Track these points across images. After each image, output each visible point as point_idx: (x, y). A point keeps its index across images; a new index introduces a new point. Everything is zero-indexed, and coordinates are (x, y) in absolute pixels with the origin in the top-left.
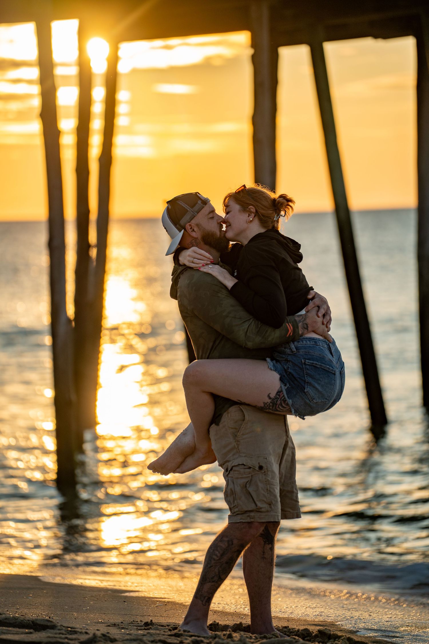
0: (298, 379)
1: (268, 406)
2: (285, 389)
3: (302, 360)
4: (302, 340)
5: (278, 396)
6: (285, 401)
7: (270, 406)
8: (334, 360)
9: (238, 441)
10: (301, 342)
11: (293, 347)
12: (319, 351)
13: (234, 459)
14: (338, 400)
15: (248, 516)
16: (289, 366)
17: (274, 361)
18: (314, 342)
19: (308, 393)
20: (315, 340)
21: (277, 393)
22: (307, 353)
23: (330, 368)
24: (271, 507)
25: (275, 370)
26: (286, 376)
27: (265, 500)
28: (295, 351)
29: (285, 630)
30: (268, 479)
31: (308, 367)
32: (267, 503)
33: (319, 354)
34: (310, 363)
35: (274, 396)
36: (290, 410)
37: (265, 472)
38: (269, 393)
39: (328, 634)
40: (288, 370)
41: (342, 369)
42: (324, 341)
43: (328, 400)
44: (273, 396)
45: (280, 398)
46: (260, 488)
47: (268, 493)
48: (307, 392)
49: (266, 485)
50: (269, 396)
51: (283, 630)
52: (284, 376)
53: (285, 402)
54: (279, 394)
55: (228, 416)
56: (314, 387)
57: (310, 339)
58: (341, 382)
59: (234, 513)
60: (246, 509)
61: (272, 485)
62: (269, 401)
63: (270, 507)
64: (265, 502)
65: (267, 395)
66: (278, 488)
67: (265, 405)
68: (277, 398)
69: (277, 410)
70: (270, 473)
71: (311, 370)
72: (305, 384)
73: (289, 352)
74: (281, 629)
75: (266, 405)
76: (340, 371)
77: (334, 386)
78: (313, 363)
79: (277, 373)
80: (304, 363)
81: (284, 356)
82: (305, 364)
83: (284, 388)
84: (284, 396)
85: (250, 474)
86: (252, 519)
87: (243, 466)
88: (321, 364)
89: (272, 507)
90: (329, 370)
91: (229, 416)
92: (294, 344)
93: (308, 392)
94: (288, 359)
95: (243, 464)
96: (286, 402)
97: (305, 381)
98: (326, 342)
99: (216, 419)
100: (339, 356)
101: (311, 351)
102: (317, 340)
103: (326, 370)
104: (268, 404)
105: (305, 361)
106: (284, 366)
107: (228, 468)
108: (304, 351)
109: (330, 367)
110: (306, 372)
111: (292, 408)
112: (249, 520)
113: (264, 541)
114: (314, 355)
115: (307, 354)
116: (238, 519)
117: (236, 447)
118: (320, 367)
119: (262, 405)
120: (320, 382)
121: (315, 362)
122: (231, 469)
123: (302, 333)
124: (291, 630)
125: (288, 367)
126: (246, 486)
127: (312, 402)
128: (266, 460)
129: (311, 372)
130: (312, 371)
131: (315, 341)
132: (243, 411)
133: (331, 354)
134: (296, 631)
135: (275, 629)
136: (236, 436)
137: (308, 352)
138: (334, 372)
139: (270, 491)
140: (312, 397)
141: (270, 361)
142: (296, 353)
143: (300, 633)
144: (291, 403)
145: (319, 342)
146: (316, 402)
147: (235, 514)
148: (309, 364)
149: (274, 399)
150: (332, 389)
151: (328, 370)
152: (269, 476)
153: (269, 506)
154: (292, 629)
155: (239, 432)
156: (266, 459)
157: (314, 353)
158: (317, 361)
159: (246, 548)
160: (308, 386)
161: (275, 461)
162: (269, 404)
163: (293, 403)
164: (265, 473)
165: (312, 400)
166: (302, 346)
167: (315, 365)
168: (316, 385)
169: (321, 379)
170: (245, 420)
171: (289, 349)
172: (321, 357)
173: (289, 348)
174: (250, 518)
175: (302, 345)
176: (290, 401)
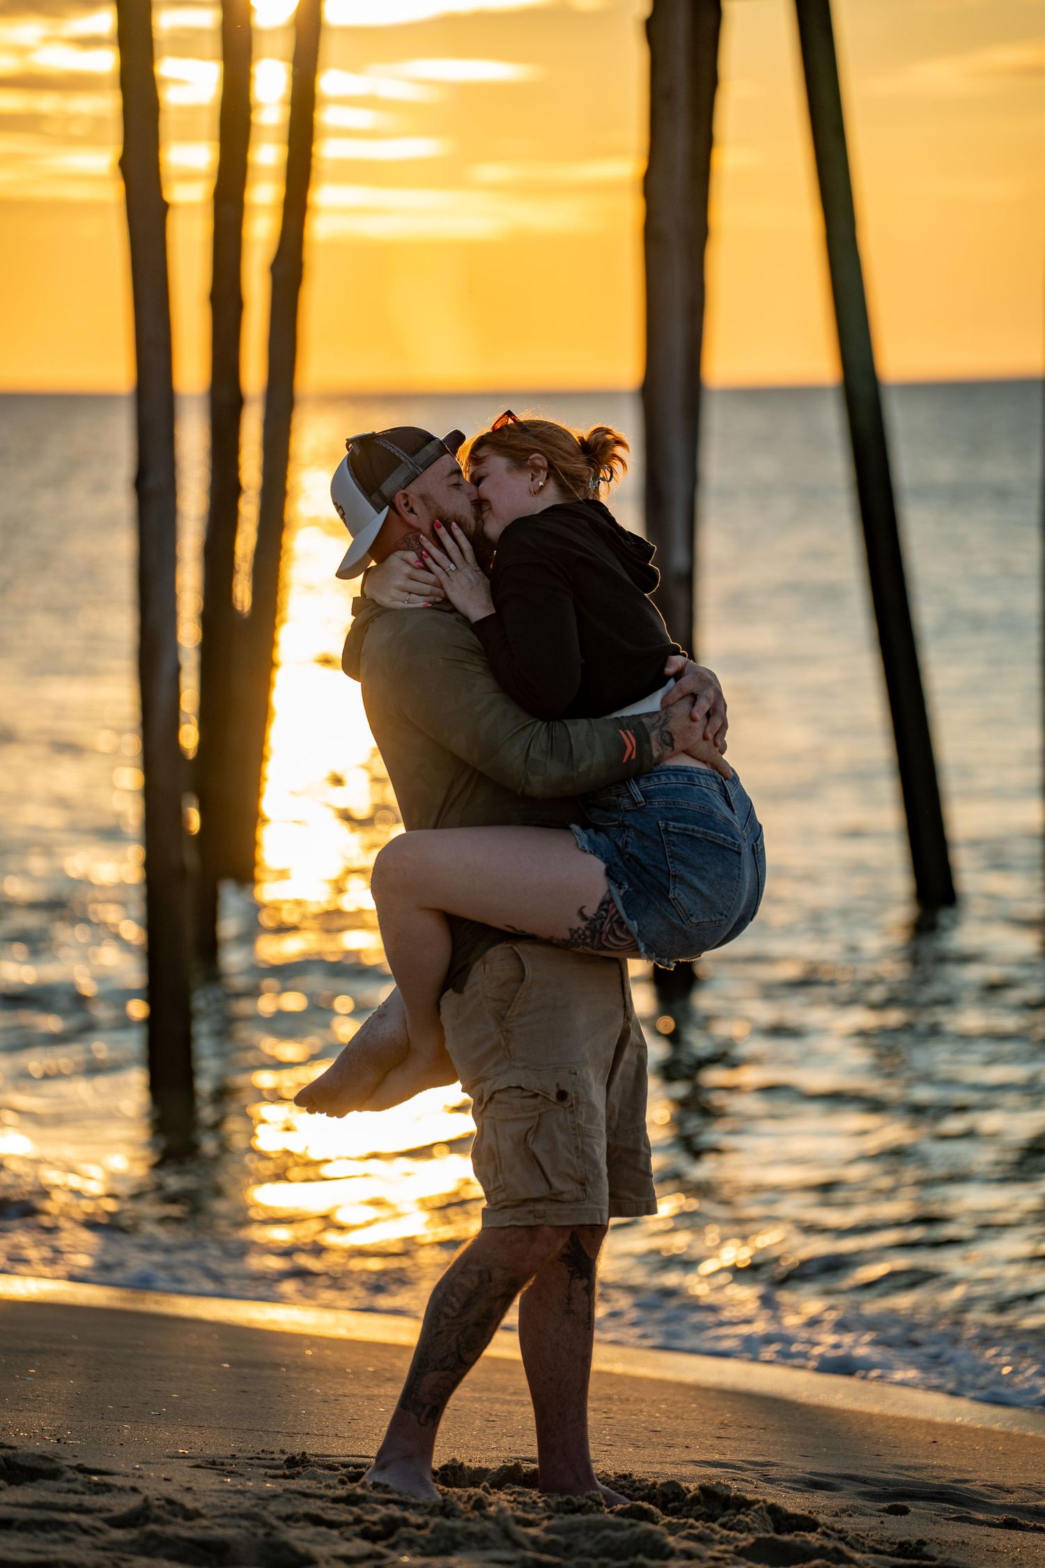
0: (652, 869)
1: (580, 936)
2: (620, 896)
3: (660, 822)
4: (657, 774)
5: (603, 913)
6: (621, 923)
7: (586, 936)
8: (737, 820)
9: (507, 1031)
10: (656, 779)
11: (635, 792)
12: (700, 798)
13: (498, 1075)
14: (750, 917)
15: (530, 1212)
16: (629, 839)
17: (591, 831)
18: (686, 779)
19: (676, 901)
20: (688, 774)
21: (602, 904)
22: (669, 806)
23: (727, 839)
24: (585, 1190)
25: (594, 851)
26: (621, 864)
27: (571, 1172)
28: (641, 802)
29: (623, 1482)
30: (580, 1122)
31: (674, 838)
32: (577, 1181)
33: (700, 807)
34: (679, 828)
35: (595, 912)
36: (633, 945)
37: (572, 1106)
38: (581, 905)
39: (722, 1495)
40: (627, 850)
41: (756, 841)
42: (710, 776)
43: (726, 916)
44: (590, 912)
45: (609, 916)
46: (560, 1145)
47: (578, 1157)
48: (674, 899)
49: (575, 1137)
50: (581, 913)
51: (617, 1484)
52: (616, 865)
53: (622, 926)
54: (605, 906)
55: (484, 970)
56: (691, 886)
57: (676, 770)
58: (756, 871)
59: (497, 1203)
60: (525, 1195)
61: (588, 1136)
62: (583, 924)
63: (582, 1190)
64: (572, 1178)
65: (576, 912)
66: (604, 1144)
67: (572, 935)
68: (601, 917)
69: (604, 948)
70: (582, 1109)
71: (682, 846)
72: (669, 880)
73: (628, 806)
74: (612, 1481)
75: (576, 936)
76: (753, 846)
77: (738, 882)
78: (685, 829)
79: (598, 857)
80: (663, 830)
81: (615, 816)
82: (666, 830)
83: (617, 895)
84: (617, 912)
85: (535, 1110)
86: (540, 1218)
87: (519, 1090)
88: (705, 830)
89: (589, 1189)
90: (726, 845)
91: (487, 970)
92: (638, 784)
93: (676, 899)
94: (627, 823)
95: (520, 1087)
96: (625, 927)
97: (669, 874)
98: (715, 777)
99: (454, 978)
100: (748, 811)
101: (680, 800)
102: (694, 772)
103: (719, 844)
104: (580, 932)
105: (666, 824)
106: (617, 839)
107: (483, 1096)
108: (662, 801)
109: (726, 835)
110: (669, 850)
111: (639, 941)
112: (531, 1221)
113: (569, 1271)
114: (688, 810)
115: (671, 808)
116: (505, 1219)
117: (504, 1044)
118: (703, 838)
119: (567, 936)
120: (704, 873)
121: (690, 827)
122: (491, 1099)
123: (660, 755)
124: (638, 1483)
125: (627, 843)
126: (525, 1140)
127: (688, 922)
128: (574, 1076)
129: (682, 849)
130: (684, 848)
131: (688, 776)
132: (519, 959)
133: (729, 804)
134: (647, 1485)
135: (599, 1480)
136: (503, 1018)
137: (674, 802)
138: (738, 848)
139: (583, 1151)
140: (687, 911)
141: (581, 831)
142: (644, 806)
143: (658, 1490)
144: (637, 929)
145: (698, 777)
146: (699, 923)
147: (498, 1207)
148: (676, 831)
149: (595, 920)
150: (734, 890)
151: (722, 843)
152: (581, 1113)
153: (579, 1187)
154: (639, 1481)
155: (511, 1009)
156: (576, 1074)
157: (688, 804)
158: (696, 824)
159: (525, 1289)
160: (677, 885)
161: (596, 1079)
162: (584, 932)
163: (641, 928)
164: (571, 1109)
165: (688, 918)
166: (659, 789)
167: (691, 834)
168: (696, 882)
169: (707, 867)
170: (526, 979)
171: (627, 798)
172: (704, 812)
173: (627, 794)
174: (535, 1217)
175: (657, 787)
176: (634, 924)
